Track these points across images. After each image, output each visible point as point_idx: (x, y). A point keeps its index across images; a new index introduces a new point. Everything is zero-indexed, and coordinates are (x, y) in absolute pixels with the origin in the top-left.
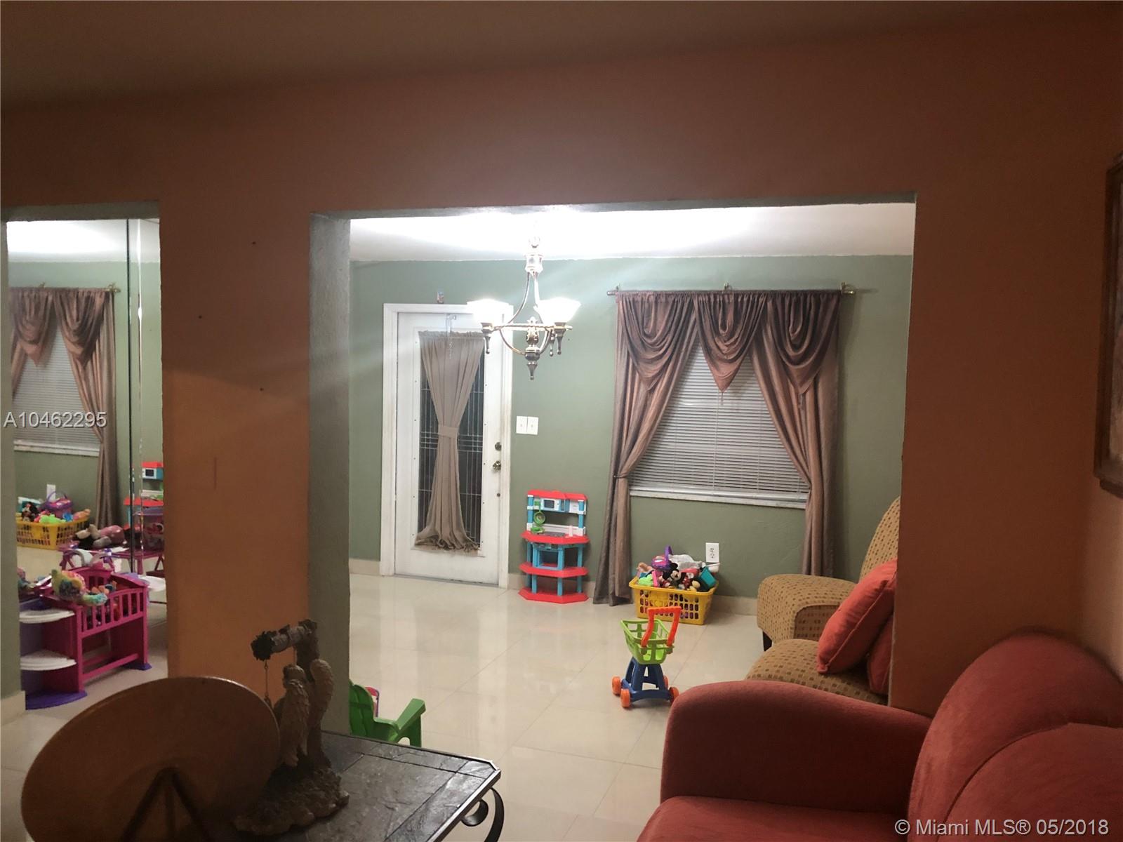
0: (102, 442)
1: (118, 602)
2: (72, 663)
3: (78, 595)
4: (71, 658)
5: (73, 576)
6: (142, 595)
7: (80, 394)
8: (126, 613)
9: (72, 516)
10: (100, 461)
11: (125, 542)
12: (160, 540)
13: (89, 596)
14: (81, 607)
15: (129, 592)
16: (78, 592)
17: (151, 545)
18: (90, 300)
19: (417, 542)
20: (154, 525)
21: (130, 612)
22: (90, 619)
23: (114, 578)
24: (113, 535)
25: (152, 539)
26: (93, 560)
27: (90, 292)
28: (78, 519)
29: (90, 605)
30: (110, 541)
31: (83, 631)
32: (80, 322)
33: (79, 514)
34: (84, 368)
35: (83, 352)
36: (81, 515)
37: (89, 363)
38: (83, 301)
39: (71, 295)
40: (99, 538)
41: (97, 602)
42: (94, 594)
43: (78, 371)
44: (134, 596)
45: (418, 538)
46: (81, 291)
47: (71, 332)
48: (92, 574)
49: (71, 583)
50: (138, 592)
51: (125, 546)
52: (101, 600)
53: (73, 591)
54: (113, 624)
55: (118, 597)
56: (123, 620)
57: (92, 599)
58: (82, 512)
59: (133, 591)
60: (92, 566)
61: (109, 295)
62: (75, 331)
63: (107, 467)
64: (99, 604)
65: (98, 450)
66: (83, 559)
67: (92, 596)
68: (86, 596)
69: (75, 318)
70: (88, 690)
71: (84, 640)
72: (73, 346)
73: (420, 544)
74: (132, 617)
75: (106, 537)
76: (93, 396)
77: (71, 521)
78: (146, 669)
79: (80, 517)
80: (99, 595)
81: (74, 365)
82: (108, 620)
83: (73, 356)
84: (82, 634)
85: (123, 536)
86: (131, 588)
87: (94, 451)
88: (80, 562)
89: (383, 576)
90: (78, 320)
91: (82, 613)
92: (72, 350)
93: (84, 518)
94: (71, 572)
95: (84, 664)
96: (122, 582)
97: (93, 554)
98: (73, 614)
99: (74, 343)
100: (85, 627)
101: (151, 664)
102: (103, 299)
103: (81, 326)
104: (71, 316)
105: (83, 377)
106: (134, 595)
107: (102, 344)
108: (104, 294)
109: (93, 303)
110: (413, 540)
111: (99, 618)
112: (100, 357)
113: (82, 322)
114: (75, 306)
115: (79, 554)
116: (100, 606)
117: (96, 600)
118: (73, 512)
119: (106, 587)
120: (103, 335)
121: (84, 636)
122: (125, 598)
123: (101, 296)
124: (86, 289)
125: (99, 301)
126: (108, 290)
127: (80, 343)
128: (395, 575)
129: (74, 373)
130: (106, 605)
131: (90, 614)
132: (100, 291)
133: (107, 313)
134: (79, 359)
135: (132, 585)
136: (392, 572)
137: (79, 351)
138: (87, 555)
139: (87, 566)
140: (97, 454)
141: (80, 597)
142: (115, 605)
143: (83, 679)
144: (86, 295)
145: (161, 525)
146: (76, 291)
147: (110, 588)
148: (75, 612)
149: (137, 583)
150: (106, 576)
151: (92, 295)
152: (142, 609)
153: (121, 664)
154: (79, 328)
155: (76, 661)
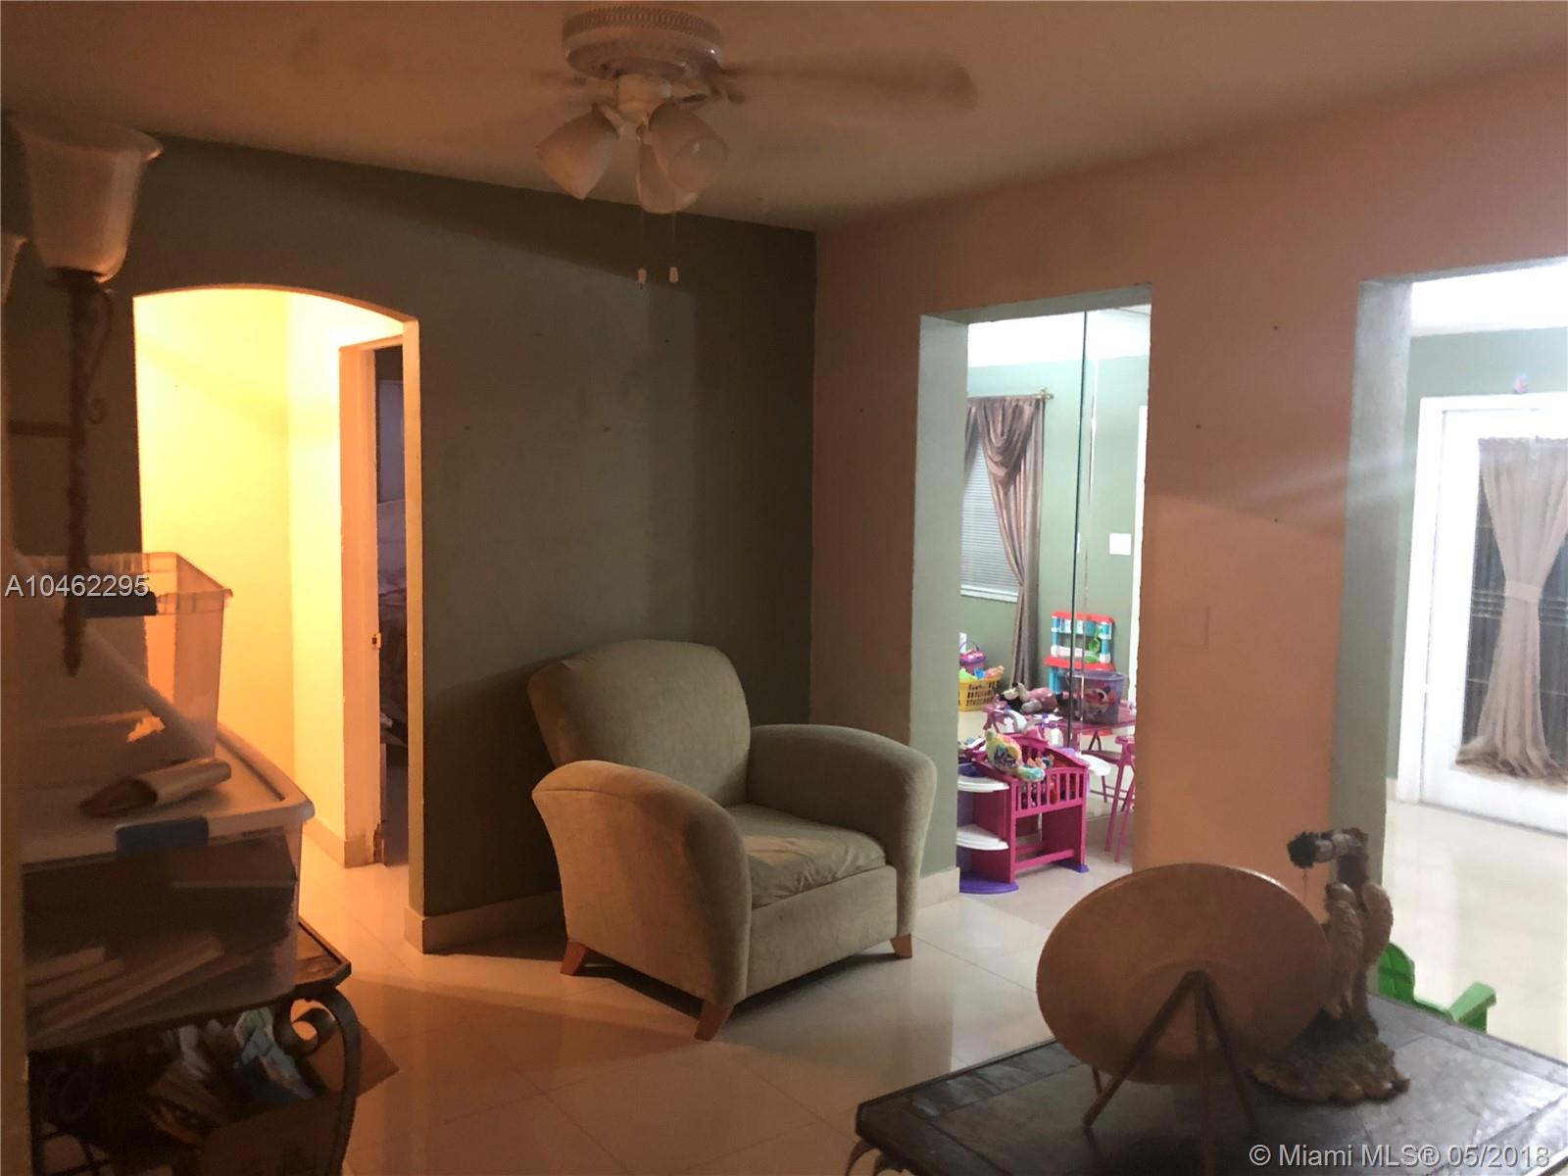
0: (1021, 585)
1: (1055, 781)
2: (1003, 846)
3: (1014, 765)
4: (1003, 839)
5: (1009, 742)
6: (1082, 777)
7: (999, 525)
8: (1063, 796)
9: (984, 673)
10: (1017, 607)
11: (1056, 710)
12: (1100, 712)
13: (1025, 769)
14: (1016, 780)
15: (1067, 771)
16: (1014, 761)
17: (1090, 716)
18: (1017, 410)
19: (1462, 758)
20: (1094, 692)
21: (1068, 797)
22: (1024, 796)
23: (1047, 752)
24: (1043, 700)
25: (1091, 710)
26: (1026, 727)
27: (1018, 400)
28: (991, 677)
29: (1026, 780)
30: (1040, 706)
31: (1017, 809)
32: (1005, 437)
33: (992, 671)
34: (1006, 494)
35: (1006, 474)
36: (994, 673)
37: (1012, 488)
38: (1010, 411)
39: (997, 405)
40: (1028, 701)
41: (1035, 778)
42: (1031, 767)
43: (998, 495)
44: (1073, 776)
45: (1462, 753)
46: (1008, 399)
47: (995, 451)
48: (1025, 743)
49: (1007, 750)
50: (1078, 773)
51: (1058, 714)
52: (1039, 776)
53: (1009, 759)
54: (1049, 807)
55: (1055, 775)
56: (1060, 805)
57: (1028, 772)
58: (995, 669)
59: (1073, 770)
60: (1025, 732)
61: (1040, 403)
62: (999, 448)
63: (1026, 614)
64: (1036, 780)
65: (1017, 594)
66: (1015, 724)
67: (1028, 769)
68: (1022, 768)
69: (999, 431)
70: (1018, 882)
71: (1018, 820)
72: (996, 468)
73: (1465, 761)
74: (1069, 803)
75: (1036, 701)
76: (1014, 529)
77: (982, 679)
78: (1083, 872)
79: (993, 674)
80: (1037, 769)
81: (994, 488)
82: (1043, 802)
83: (994, 478)
84: (1017, 814)
85: (1055, 701)
86: (1070, 766)
87: (1011, 595)
88: (1012, 727)
89: (1402, 802)
90: (1002, 435)
91: (1017, 788)
92: (993, 471)
93: (997, 676)
94: (1007, 737)
95: (1017, 849)
96: (1061, 759)
97: (1027, 720)
98: (1007, 787)
99: (995, 463)
100: (1020, 805)
101: (1089, 867)
102: (1032, 409)
103: (1006, 441)
104: (995, 431)
105: (1003, 504)
106: (1073, 778)
107: (1028, 463)
108: (1034, 402)
109: (1021, 411)
110: (1453, 754)
111: (1034, 798)
112: (1025, 479)
113: (1008, 436)
114: (1000, 418)
115: (1012, 717)
116: (1036, 783)
117: (1033, 774)
118: (986, 668)
119: (1044, 761)
120: (1030, 454)
121: (1018, 817)
122: (1063, 777)
123: (1030, 405)
124: (1014, 396)
125: (1028, 411)
126: (1039, 397)
127: (1003, 464)
128: (1422, 802)
129: (994, 500)
130: (1042, 782)
131: (1026, 793)
132: (1028, 399)
133: (1036, 425)
134: (1001, 483)
135: (1070, 763)
136: (1416, 797)
137: (1001, 472)
138: (1021, 720)
139: (1020, 732)
140: (1015, 600)
141: (1016, 767)
142: (1052, 784)
143: (1016, 869)
144: (1014, 404)
145: (1103, 693)
146: (1003, 400)
147: (1047, 763)
148: (1009, 784)
149: (1077, 761)
150: (1041, 748)
151: (1021, 403)
152: (1081, 795)
153: (1055, 859)
154: (1002, 446)
155: (1009, 844)
